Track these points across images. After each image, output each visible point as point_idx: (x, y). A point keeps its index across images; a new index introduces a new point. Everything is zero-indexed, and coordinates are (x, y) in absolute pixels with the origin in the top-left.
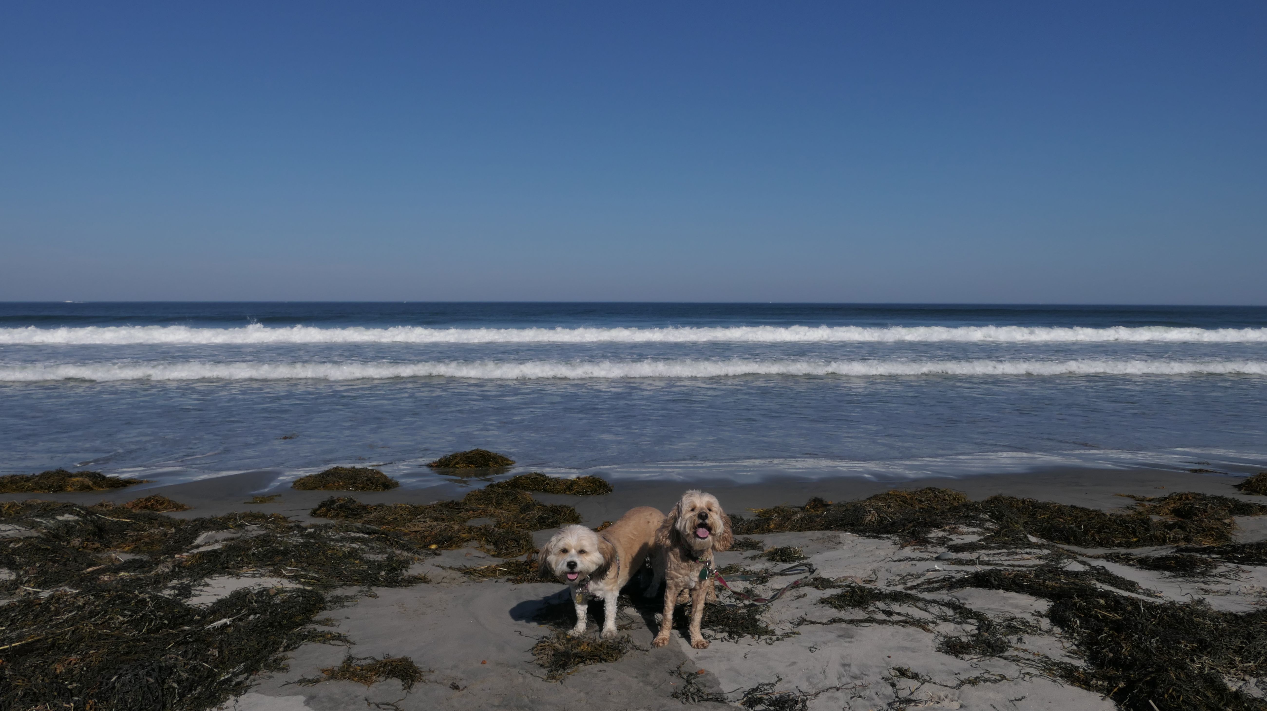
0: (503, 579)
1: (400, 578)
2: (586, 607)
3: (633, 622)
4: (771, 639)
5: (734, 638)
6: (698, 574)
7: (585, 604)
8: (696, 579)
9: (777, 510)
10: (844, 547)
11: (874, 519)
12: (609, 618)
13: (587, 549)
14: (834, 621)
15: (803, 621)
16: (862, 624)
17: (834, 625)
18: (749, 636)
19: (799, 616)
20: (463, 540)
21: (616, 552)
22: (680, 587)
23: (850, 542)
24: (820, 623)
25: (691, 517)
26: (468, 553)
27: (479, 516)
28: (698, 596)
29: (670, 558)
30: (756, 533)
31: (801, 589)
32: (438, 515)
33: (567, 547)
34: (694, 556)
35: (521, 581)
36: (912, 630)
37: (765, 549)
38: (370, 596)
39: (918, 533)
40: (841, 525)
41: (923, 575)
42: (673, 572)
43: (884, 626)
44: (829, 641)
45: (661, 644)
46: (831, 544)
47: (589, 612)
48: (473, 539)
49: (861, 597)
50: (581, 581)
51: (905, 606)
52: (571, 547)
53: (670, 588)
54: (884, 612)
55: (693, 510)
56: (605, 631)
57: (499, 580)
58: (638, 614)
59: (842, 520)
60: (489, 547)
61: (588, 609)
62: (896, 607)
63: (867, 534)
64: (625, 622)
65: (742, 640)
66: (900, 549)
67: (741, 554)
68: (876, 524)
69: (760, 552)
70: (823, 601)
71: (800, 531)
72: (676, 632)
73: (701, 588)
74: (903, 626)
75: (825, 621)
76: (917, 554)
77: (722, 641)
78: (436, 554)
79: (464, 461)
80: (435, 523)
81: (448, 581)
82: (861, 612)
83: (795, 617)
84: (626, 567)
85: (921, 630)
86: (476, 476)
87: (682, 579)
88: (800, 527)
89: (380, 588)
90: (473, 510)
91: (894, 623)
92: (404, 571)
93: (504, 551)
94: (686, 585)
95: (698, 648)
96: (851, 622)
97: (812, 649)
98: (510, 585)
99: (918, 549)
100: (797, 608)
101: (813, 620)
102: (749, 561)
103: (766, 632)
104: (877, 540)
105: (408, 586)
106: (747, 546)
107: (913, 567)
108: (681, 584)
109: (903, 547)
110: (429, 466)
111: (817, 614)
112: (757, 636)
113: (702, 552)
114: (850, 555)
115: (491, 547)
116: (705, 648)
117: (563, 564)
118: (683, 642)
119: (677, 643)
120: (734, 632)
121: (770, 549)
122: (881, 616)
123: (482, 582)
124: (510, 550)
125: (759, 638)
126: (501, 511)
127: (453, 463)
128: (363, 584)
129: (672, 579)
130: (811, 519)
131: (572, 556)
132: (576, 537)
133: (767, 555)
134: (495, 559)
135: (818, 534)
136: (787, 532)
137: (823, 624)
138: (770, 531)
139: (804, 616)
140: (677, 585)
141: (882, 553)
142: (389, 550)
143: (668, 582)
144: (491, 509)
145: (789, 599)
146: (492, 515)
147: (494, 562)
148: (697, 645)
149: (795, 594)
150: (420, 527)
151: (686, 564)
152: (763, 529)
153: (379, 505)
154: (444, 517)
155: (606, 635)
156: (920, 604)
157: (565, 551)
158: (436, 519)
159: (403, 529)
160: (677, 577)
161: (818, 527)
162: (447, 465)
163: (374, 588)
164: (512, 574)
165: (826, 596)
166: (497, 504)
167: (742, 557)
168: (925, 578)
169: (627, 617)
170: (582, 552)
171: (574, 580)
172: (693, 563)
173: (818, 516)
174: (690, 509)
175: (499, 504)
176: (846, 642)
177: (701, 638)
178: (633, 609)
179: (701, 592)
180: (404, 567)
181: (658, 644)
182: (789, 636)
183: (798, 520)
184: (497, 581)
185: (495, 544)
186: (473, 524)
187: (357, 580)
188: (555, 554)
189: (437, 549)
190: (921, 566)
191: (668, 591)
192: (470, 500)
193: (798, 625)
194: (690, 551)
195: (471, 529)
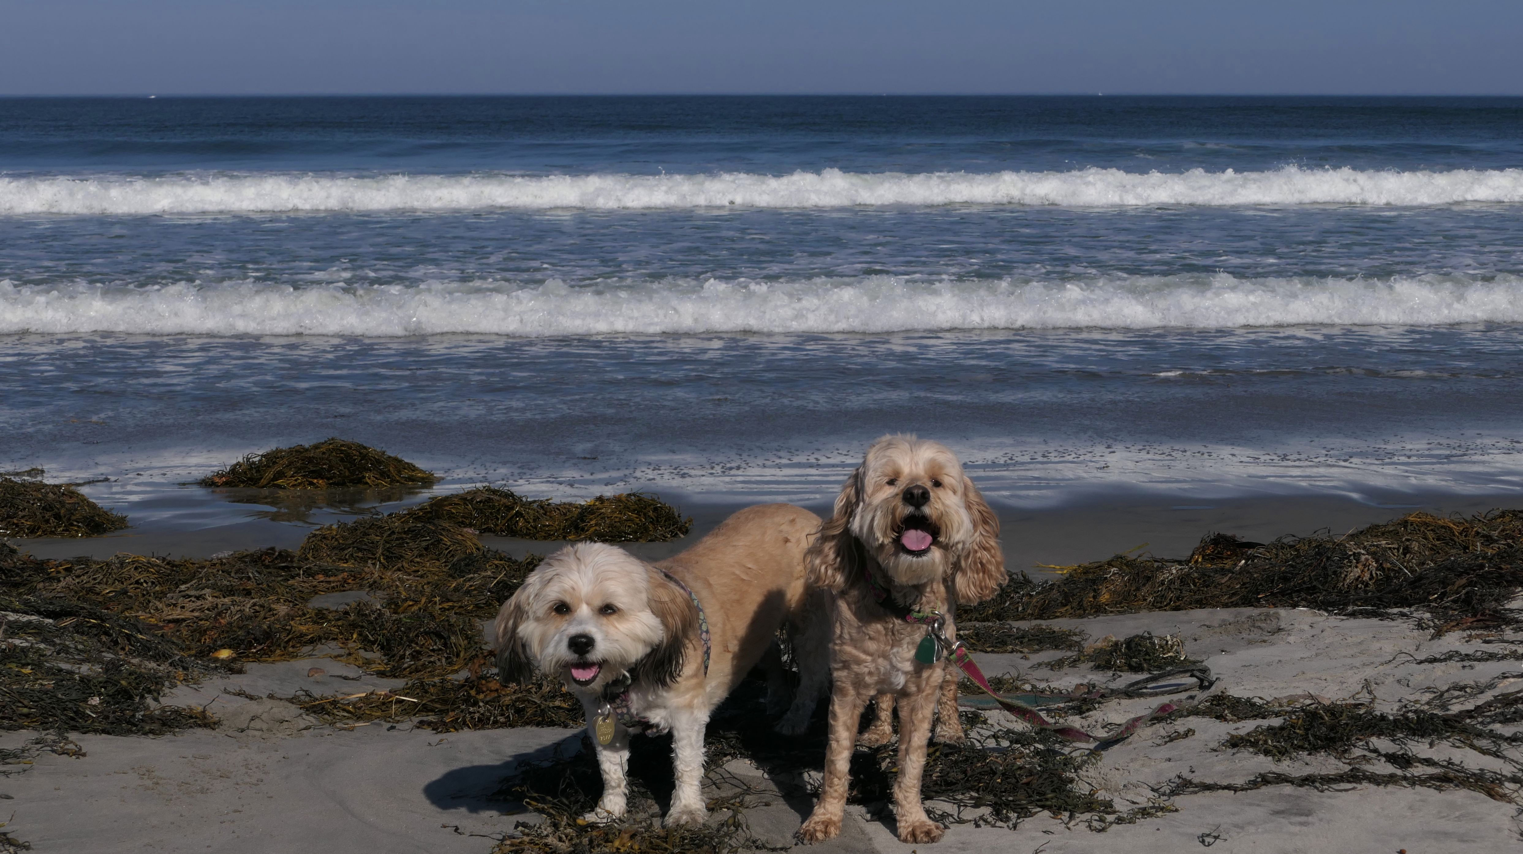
0: (408, 723)
1: (139, 715)
2: (626, 755)
3: (748, 791)
4: (1101, 820)
5: (1007, 819)
6: (913, 652)
7: (622, 748)
8: (908, 667)
9: (1119, 560)
10: (1291, 639)
11: (1367, 577)
12: (686, 778)
13: (621, 601)
14: (1264, 780)
15: (1183, 786)
16: (1335, 786)
17: (1264, 790)
18: (1046, 813)
19: (1173, 775)
20: (301, 640)
21: (698, 610)
22: (867, 686)
23: (1306, 627)
24: (1228, 787)
25: (886, 500)
26: (314, 670)
27: (342, 587)
28: (913, 710)
29: (839, 613)
30: (1063, 616)
31: (1180, 721)
32: (236, 582)
33: (568, 599)
34: (900, 602)
35: (457, 725)
36: (1460, 795)
37: (1086, 645)
38: (64, 753)
39: (1482, 601)
40: (1283, 593)
41: (1491, 686)
42: (848, 649)
43: (1390, 788)
44: (1250, 823)
45: (820, 835)
46: (1255, 635)
47: (634, 771)
48: (327, 637)
49: (1332, 728)
50: (607, 686)
51: (1445, 744)
52: (580, 600)
53: (843, 692)
54: (1391, 758)
55: (891, 483)
56: (675, 811)
57: (398, 726)
58: (760, 773)
59: (1285, 579)
60: (369, 655)
61: (629, 761)
62: (1420, 748)
63: (1350, 608)
64: (727, 792)
65: (1027, 824)
66: (1433, 638)
67: (1025, 658)
68: (1371, 587)
69: (1072, 654)
70: (1235, 743)
71: (1177, 609)
72: (858, 810)
73: (920, 690)
74: (1439, 789)
75: (1239, 781)
76: (1477, 646)
77: (978, 826)
78: (232, 671)
79: (298, 470)
80: (227, 600)
81: (265, 727)
82: (1332, 760)
83: (1164, 779)
84: (726, 650)
85: (1483, 796)
86: (331, 505)
87: (872, 667)
88: (1178, 598)
89: (90, 736)
90: (326, 572)
91: (1414, 781)
92: (149, 700)
93: (408, 662)
94: (881, 682)
95: (915, 841)
96: (1307, 781)
97: (1207, 840)
98: (427, 734)
99: (1478, 636)
100: (1169, 760)
101: (1209, 781)
102: (1045, 672)
103: (1089, 804)
104: (1374, 621)
105: (161, 733)
106: (1040, 642)
107: (1467, 670)
108: (868, 679)
109: (1439, 634)
110: (207, 483)
111: (1219, 768)
112: (1067, 814)
113: (919, 589)
114: (1308, 654)
115: (376, 655)
116: (933, 840)
117: (558, 643)
118: (878, 831)
119: (863, 832)
120: (1007, 805)
121: (1099, 644)
122: (1384, 768)
123: (352, 729)
124: (424, 659)
125: (1071, 817)
126: (400, 574)
127: (269, 474)
128: (45, 725)
129: (846, 665)
130: (1206, 579)
131: (580, 623)
132: (590, 574)
133: (1090, 658)
134: (385, 680)
135: (1222, 614)
136: (1144, 613)
137: (1235, 790)
138: (1099, 610)
139: (1186, 774)
140: (859, 683)
141: (1389, 648)
142: (108, 656)
143: (836, 674)
144: (373, 571)
145: (1150, 743)
146: (374, 586)
147: (383, 687)
148: (913, 834)
149: (1163, 733)
150: (187, 611)
151: (879, 626)
152: (1080, 606)
153: (79, 561)
154: (250, 585)
155: (678, 820)
156: (1484, 743)
157: (562, 609)
158: (230, 591)
159: (142, 615)
160: (859, 662)
161: (1225, 599)
162: (253, 481)
163: (73, 736)
164: (432, 710)
165: (1242, 732)
166: (387, 558)
167: (1028, 664)
168: (1496, 692)
169: (734, 779)
170: (607, 610)
171: (587, 683)
172: (898, 622)
173: (1223, 572)
174: (886, 479)
175: (391, 558)
176: (1291, 823)
177: (924, 817)
178: (748, 761)
179: (920, 699)
180: (150, 692)
181: (812, 837)
182: (1150, 815)
183: (1172, 582)
184: (393, 728)
185: (386, 648)
186: (325, 605)
187: (27, 716)
188: (537, 619)
189: (233, 660)
190: (1485, 671)
191: (836, 699)
192: (316, 549)
193: (1173, 793)
194: (888, 591)
195: (321, 615)
